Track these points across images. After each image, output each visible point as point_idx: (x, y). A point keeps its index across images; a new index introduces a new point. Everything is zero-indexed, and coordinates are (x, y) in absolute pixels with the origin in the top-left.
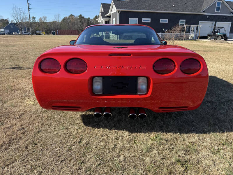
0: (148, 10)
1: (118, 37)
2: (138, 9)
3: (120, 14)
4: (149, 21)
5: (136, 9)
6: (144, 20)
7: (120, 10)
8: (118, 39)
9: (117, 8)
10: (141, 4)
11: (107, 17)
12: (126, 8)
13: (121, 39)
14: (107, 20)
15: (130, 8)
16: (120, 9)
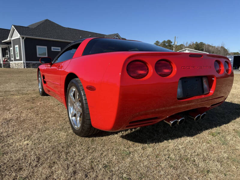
0: (57, 39)
1: (24, 66)
2: (46, 37)
3: (24, 40)
4: (59, 49)
5: (44, 37)
6: (53, 49)
7: (25, 37)
8: (24, 67)
9: (20, 34)
10: (48, 33)
11: (4, 43)
12: (31, 35)
13: (29, 67)
14: (4, 47)
15: (36, 35)
16: (25, 35)
